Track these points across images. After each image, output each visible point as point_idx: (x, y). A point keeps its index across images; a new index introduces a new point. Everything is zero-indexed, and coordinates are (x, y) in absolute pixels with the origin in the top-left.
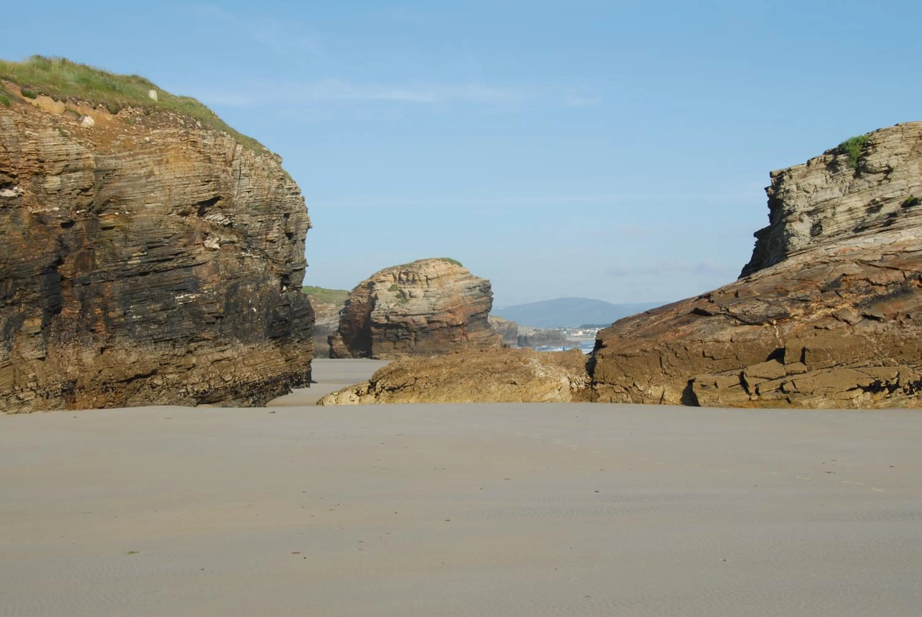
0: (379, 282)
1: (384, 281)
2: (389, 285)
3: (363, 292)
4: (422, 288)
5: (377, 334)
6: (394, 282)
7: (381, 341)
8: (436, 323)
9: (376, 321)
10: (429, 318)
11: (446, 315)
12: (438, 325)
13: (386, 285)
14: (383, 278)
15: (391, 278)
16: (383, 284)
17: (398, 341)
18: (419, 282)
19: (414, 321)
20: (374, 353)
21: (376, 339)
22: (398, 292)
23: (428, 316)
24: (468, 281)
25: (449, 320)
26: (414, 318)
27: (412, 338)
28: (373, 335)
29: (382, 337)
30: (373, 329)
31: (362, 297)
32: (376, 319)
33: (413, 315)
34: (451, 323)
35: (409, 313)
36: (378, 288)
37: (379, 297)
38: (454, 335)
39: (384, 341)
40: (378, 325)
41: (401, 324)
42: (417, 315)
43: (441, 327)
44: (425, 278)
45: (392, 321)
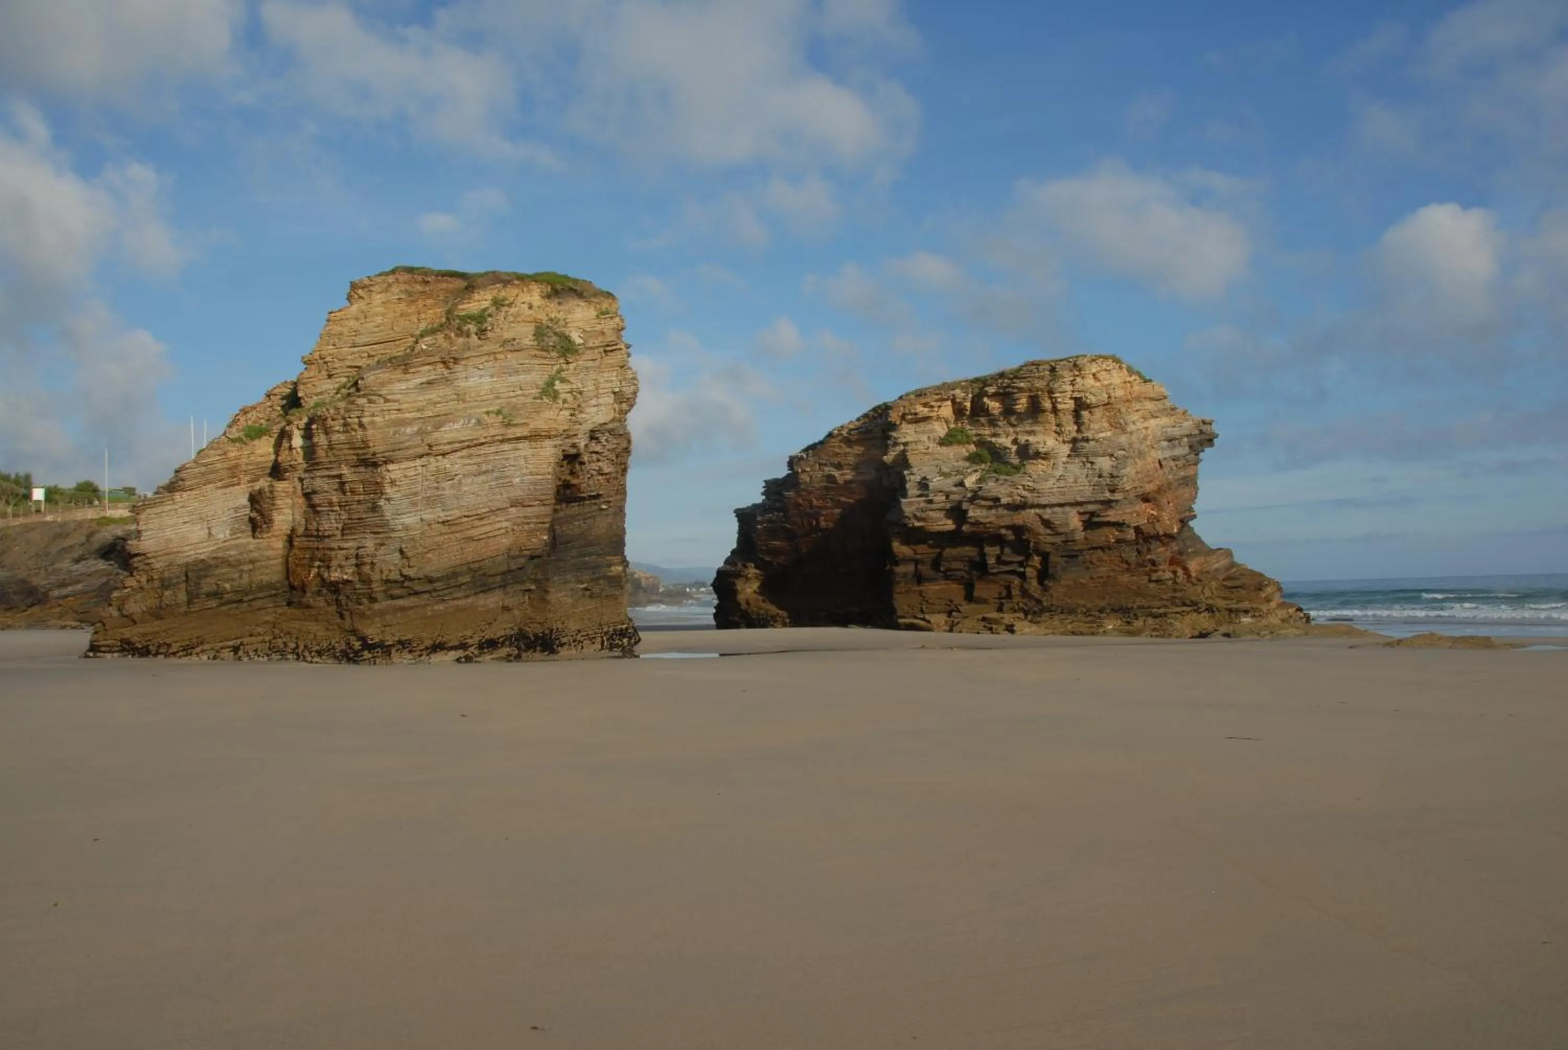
0: (910, 422)
1: (926, 419)
2: (940, 430)
3: (846, 454)
4: (1058, 434)
5: (906, 560)
6: (956, 420)
7: (919, 579)
8: (1106, 530)
9: (917, 524)
10: (1092, 514)
11: (1137, 508)
12: (1112, 535)
13: (932, 431)
14: (922, 411)
15: (947, 410)
16: (922, 426)
17: (980, 578)
18: (1051, 417)
19: (1047, 523)
20: (899, 614)
21: (905, 575)
22: (972, 448)
23: (1091, 508)
24: (1165, 421)
25: (1143, 521)
26: (1047, 514)
27: (1030, 572)
28: (897, 564)
29: (925, 569)
30: (898, 547)
31: (839, 466)
32: (919, 519)
33: (1044, 506)
34: (1148, 529)
35: (1036, 501)
36: (909, 439)
37: (912, 459)
38: (1153, 563)
39: (932, 580)
40: (915, 536)
41: (1003, 531)
42: (1052, 506)
43: (1118, 541)
44: (1071, 405)
45: (977, 523)
